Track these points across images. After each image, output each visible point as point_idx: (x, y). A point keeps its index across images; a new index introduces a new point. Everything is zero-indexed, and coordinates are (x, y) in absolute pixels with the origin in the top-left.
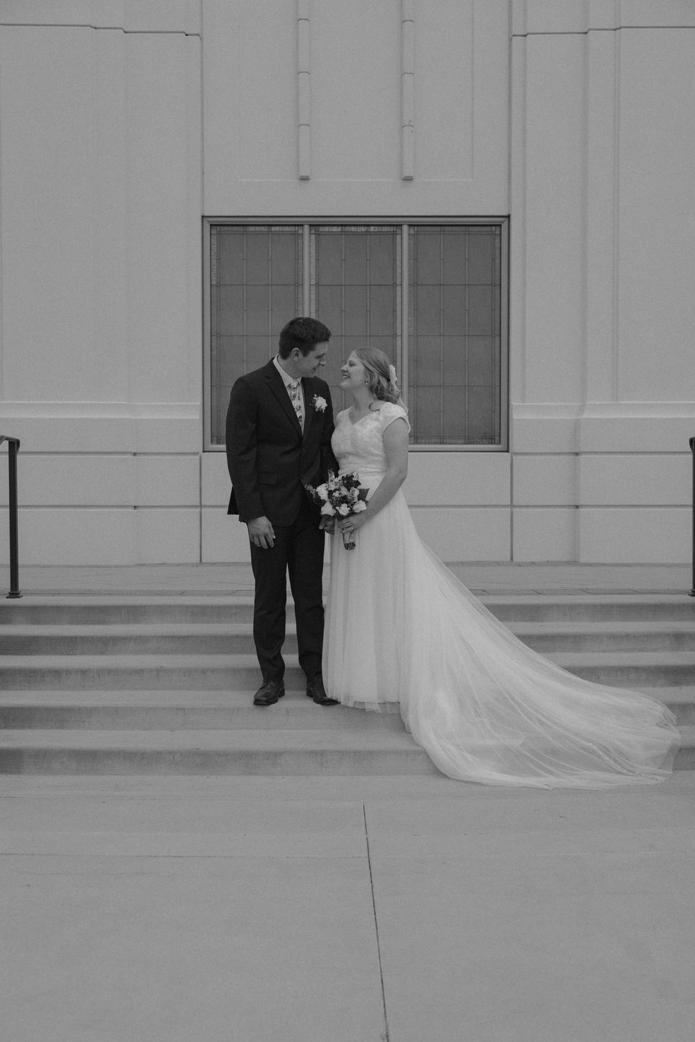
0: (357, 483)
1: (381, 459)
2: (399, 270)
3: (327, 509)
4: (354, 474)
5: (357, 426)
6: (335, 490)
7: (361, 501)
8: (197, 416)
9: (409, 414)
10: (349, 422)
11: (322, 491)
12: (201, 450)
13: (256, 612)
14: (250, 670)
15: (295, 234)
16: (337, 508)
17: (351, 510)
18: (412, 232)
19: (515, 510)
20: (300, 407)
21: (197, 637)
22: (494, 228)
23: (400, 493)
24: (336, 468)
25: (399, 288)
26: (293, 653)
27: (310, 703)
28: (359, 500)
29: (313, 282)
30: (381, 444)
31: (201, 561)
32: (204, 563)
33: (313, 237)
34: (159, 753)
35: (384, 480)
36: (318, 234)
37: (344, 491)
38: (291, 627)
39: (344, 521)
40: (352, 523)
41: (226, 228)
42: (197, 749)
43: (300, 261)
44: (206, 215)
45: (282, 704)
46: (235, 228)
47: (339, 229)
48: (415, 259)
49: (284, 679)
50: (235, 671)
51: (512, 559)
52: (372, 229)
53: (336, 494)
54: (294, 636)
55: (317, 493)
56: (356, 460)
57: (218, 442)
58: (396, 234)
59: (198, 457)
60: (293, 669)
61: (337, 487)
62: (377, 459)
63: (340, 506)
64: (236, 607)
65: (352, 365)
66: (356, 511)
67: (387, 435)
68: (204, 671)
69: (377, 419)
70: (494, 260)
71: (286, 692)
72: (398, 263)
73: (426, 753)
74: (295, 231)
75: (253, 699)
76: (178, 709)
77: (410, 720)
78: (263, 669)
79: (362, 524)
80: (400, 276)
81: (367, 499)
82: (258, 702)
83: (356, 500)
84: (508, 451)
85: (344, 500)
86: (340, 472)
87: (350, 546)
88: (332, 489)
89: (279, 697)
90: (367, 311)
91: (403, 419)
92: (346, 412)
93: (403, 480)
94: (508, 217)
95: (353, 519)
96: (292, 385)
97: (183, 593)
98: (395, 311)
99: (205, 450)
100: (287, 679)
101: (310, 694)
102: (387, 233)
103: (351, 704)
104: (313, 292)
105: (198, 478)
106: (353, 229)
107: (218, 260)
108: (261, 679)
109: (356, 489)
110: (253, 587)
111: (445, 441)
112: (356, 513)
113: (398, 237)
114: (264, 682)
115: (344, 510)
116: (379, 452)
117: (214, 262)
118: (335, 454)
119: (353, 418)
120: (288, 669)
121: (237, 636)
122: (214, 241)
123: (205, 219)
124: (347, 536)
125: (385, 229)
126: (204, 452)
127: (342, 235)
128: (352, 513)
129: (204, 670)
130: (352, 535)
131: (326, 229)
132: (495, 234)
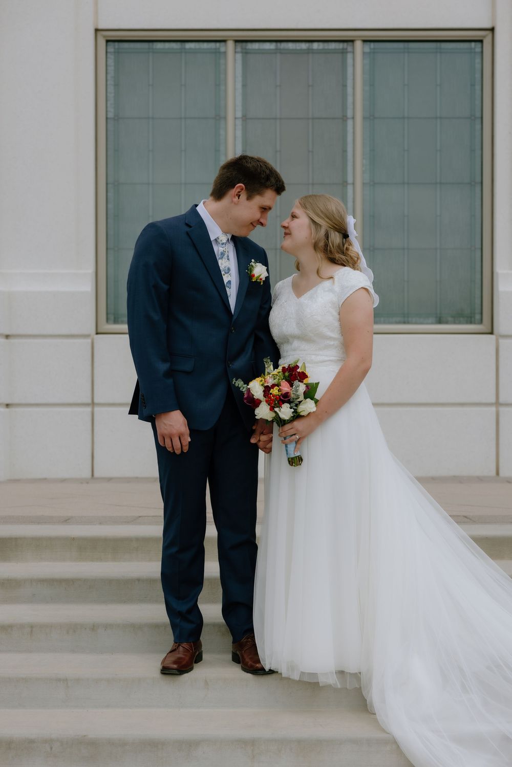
0: (303, 376)
1: (336, 343)
2: (350, 99)
3: (263, 412)
4: (300, 364)
5: (304, 299)
6: (273, 386)
7: (308, 400)
8: (88, 287)
9: (374, 283)
10: (292, 296)
11: (256, 388)
12: (94, 331)
13: (165, 549)
14: (156, 626)
15: (217, 52)
16: (277, 409)
17: (295, 411)
18: (367, 49)
19: (502, 409)
20: (229, 269)
21: (85, 581)
22: (473, 44)
23: (363, 389)
24: (276, 356)
25: (350, 123)
26: (214, 602)
27: (236, 672)
28: (305, 398)
29: (239, 114)
30: (337, 324)
31: (93, 475)
32: (98, 478)
33: (239, 56)
34: (32, 741)
35: (341, 371)
36: (246, 53)
37: (285, 387)
38: (212, 567)
39: (287, 427)
40: (297, 430)
41: (126, 45)
42: (85, 736)
43: (222, 88)
44: (100, 27)
45: (199, 672)
46: (138, 45)
47: (272, 46)
48: (371, 83)
49: (201, 638)
50: (135, 628)
51: (498, 473)
52: (315, 46)
53: (275, 391)
54: (215, 579)
55: (249, 390)
56: (304, 346)
57: (116, 321)
58: (347, 52)
59: (89, 341)
60: (214, 625)
61: (276, 381)
62: (332, 343)
63: (280, 406)
64: (138, 539)
65: (294, 216)
66: (302, 414)
67: (345, 310)
68: (94, 628)
69: (331, 290)
70: (473, 85)
71: (205, 656)
72: (349, 90)
73: (396, 743)
74: (216, 49)
75: (159, 666)
76: (59, 680)
77: (374, 697)
78: (174, 625)
79: (311, 431)
80: (352, 107)
81: (318, 396)
82: (166, 671)
83: (302, 398)
84: (492, 333)
85: (285, 398)
86: (281, 362)
87: (295, 461)
88: (270, 385)
89: (196, 662)
90: (309, 151)
91: (366, 289)
92: (289, 280)
93: (366, 372)
94: (492, 30)
95: (297, 424)
96: (220, 239)
97: (66, 521)
98: (344, 151)
99: (99, 331)
100: (205, 638)
101: (236, 659)
102: (334, 52)
103: (296, 677)
104: (239, 127)
105: (90, 368)
106: (291, 46)
107: (116, 85)
108: (172, 638)
109: (300, 384)
110: (161, 513)
111: (410, 319)
112: (303, 416)
113: (349, 56)
114: (175, 642)
115: (285, 412)
116: (334, 334)
117: (111, 89)
118: (275, 338)
119: (299, 290)
120: (208, 625)
121: (139, 580)
122: (111, 62)
123: (99, 33)
124: (291, 447)
125: (333, 46)
126: (97, 333)
127: (276, 53)
128: (297, 416)
129: (94, 626)
130: (298, 446)
131: (256, 46)
132: (475, 52)
